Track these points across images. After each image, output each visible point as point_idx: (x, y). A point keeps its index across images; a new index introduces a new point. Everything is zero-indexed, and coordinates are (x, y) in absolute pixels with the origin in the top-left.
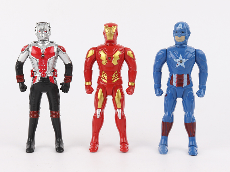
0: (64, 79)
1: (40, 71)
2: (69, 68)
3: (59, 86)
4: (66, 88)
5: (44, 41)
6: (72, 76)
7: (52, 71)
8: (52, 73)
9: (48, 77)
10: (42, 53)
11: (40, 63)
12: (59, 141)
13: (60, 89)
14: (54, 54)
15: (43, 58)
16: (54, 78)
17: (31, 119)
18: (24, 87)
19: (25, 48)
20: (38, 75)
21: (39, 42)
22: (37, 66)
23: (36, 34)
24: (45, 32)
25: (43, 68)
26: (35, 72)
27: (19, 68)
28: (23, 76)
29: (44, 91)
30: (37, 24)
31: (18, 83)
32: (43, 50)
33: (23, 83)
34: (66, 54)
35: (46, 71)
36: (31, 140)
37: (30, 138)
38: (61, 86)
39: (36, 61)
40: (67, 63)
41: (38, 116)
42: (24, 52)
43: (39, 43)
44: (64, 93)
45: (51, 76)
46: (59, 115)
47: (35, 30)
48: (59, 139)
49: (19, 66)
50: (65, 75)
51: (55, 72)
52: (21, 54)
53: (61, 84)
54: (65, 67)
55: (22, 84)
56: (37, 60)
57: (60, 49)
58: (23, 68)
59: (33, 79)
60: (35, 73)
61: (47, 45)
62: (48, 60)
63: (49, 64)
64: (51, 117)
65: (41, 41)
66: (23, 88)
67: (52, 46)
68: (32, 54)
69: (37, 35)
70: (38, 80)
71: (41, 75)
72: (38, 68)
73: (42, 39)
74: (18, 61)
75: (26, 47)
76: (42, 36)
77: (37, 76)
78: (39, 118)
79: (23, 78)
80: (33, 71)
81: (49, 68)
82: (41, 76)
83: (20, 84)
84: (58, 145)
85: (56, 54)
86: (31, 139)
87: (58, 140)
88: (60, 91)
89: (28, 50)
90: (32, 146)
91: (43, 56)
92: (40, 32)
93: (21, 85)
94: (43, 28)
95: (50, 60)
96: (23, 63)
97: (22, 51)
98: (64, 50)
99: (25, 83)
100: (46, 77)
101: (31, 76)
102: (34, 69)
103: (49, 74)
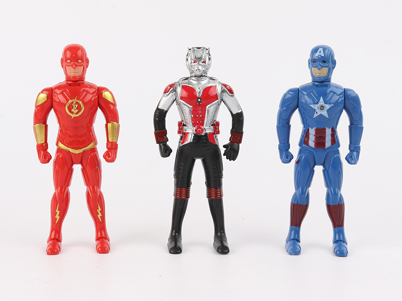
0: (230, 138)
1: (194, 125)
2: (238, 120)
3: (222, 150)
4: (232, 152)
5: (202, 76)
6: (242, 133)
7: (212, 125)
8: (212, 127)
9: (206, 134)
10: (198, 96)
11: (194, 112)
12: (221, 236)
13: (224, 155)
14: (215, 97)
15: (199, 104)
16: (214, 136)
17: (176, 201)
18: (166, 150)
19: (170, 89)
20: (190, 130)
21: (193, 78)
22: (190, 116)
23: (187, 66)
24: (203, 62)
25: (198, 120)
26: (185, 125)
27: (159, 119)
28: (165, 132)
29: (199, 157)
30: (190, 49)
31: (157, 143)
32: (199, 91)
33: (166, 143)
34: (233, 98)
35: (203, 124)
36: (177, 234)
37: (174, 231)
38: (225, 149)
39: (187, 108)
40: (234, 113)
41: (187, 196)
42: (168, 93)
43: (193, 80)
44: (230, 160)
45: (210, 133)
46: (221, 196)
47: (187, 60)
48: (221, 233)
49: (160, 117)
50: (232, 132)
51: (216, 125)
52: (164, 98)
53: (224, 146)
54: (231, 119)
55: (163, 145)
56: (190, 106)
57: (226, 89)
58: (166, 119)
59: (182, 137)
60: (185, 127)
61: (206, 84)
62: (207, 107)
63: (208, 113)
64: (208, 197)
65: (195, 76)
66: (166, 152)
67: (214, 85)
68: (182, 98)
69: (190, 68)
70: (190, 139)
71: (196, 130)
72: (190, 119)
73: (198, 73)
74: (158, 109)
75: (171, 86)
76: (199, 69)
77: (188, 133)
78: (189, 199)
79: (166, 136)
80: (181, 125)
81: (207, 120)
82: (195, 133)
83: (161, 144)
84: (219, 242)
85: (219, 98)
86: (175, 233)
87: (219, 234)
88: (224, 158)
89: (175, 91)
90: (178, 243)
91: (199, 100)
92: (195, 62)
93: (162, 147)
94: (199, 56)
95: (210, 108)
96: (167, 111)
97: (165, 92)
98: (231, 91)
99: (168, 143)
100: (203, 134)
101: (179, 132)
102: (183, 121)
103: (208, 129)
